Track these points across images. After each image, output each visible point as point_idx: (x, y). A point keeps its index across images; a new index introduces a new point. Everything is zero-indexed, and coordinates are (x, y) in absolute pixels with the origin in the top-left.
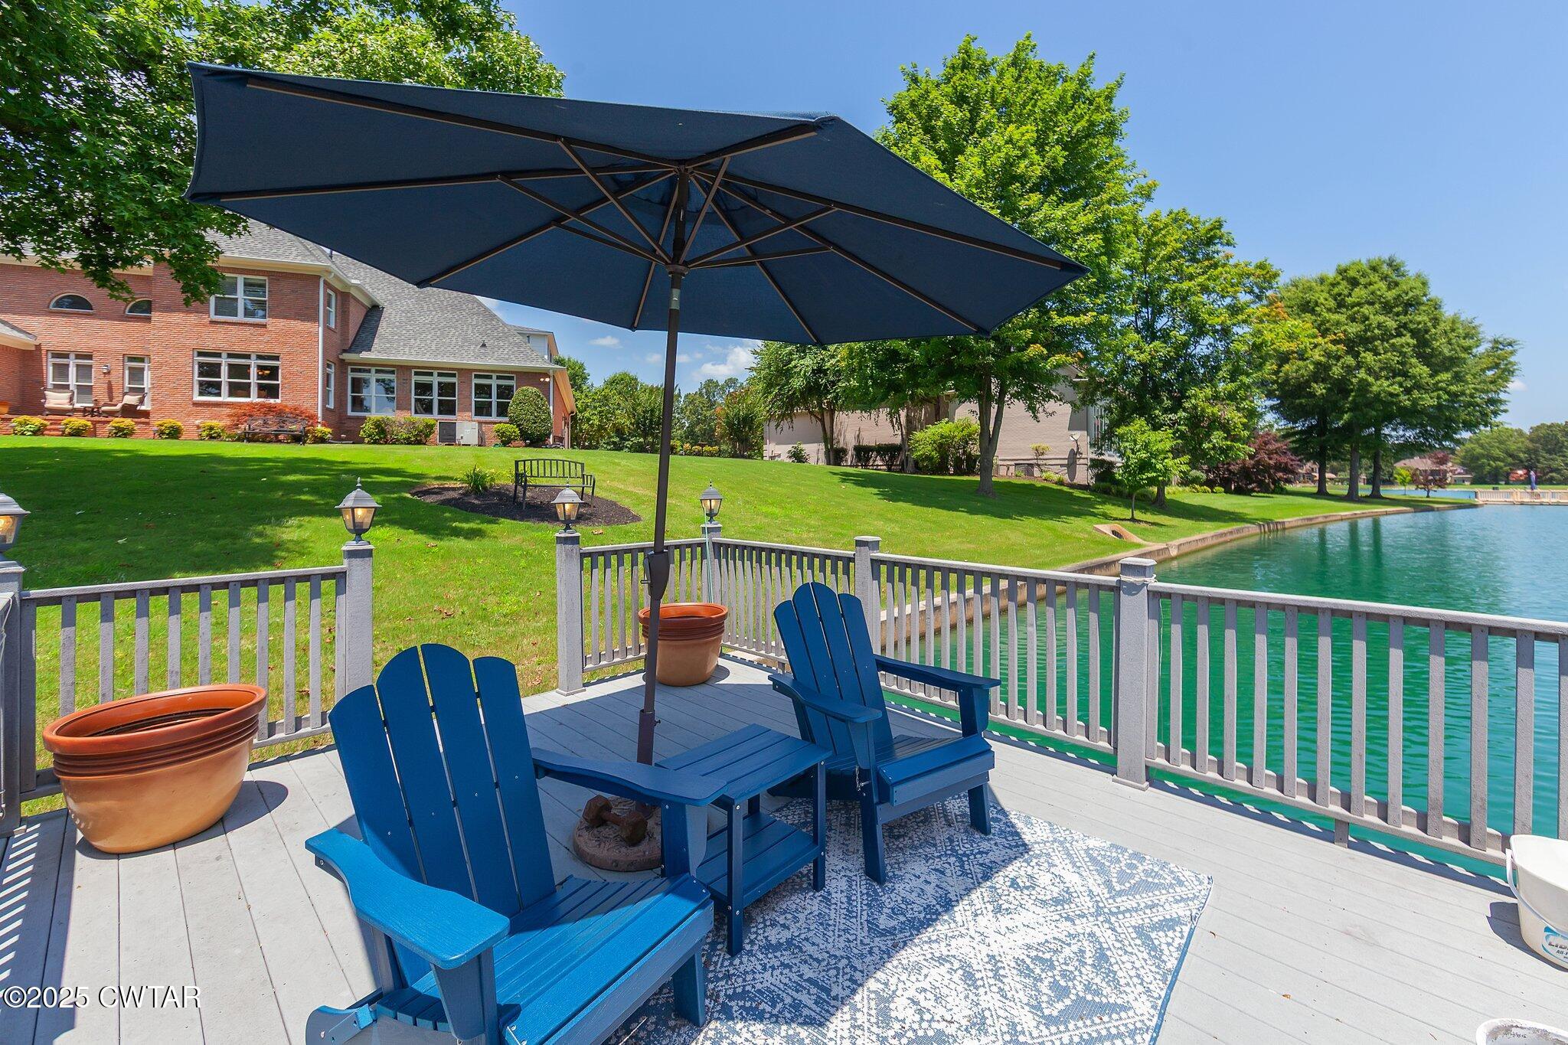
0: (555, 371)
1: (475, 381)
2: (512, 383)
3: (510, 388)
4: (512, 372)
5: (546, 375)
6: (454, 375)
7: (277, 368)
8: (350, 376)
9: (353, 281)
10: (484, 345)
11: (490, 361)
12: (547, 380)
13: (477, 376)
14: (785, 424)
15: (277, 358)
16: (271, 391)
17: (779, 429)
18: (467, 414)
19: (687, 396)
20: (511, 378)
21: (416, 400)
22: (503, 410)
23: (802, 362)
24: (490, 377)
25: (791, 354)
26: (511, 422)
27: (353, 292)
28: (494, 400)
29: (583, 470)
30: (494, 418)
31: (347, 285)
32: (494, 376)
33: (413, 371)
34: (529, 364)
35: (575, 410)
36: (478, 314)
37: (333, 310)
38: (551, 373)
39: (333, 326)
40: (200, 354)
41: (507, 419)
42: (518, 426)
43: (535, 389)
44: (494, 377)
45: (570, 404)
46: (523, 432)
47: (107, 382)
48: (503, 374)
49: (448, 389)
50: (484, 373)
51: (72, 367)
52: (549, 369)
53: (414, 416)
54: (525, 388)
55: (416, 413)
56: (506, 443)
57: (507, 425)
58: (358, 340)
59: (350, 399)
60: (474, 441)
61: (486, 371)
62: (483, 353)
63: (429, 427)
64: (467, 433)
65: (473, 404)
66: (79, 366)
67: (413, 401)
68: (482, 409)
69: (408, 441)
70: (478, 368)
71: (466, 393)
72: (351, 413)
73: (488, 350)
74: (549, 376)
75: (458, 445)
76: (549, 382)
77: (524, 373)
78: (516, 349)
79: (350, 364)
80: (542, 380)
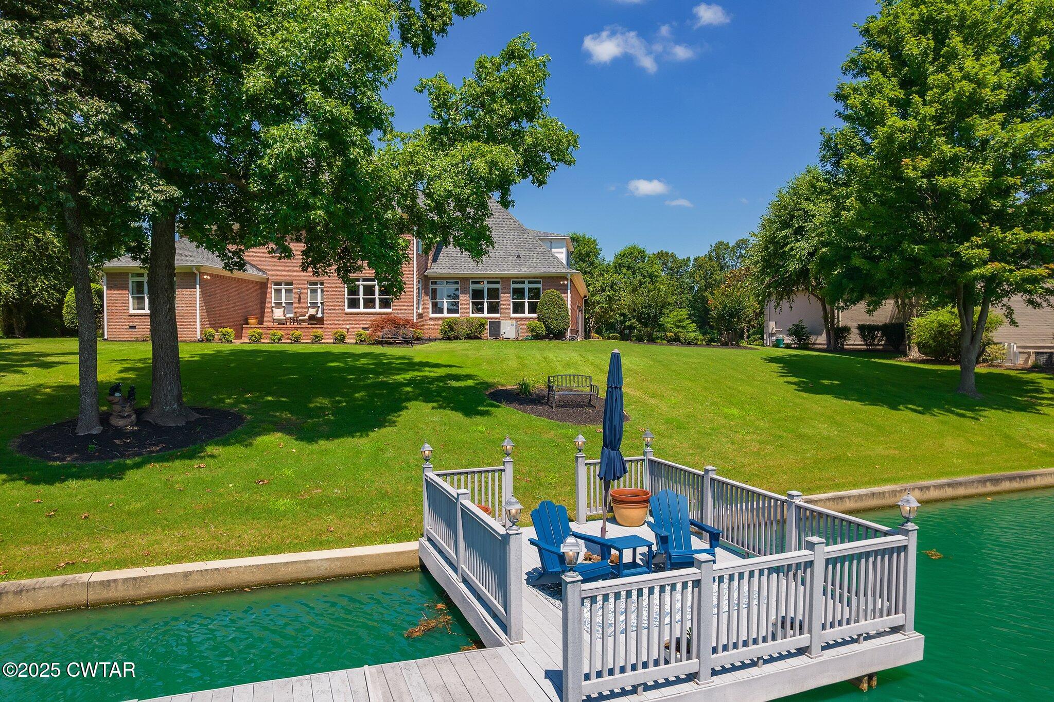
0: (571, 275)
1: (513, 286)
2: (540, 286)
3: (538, 291)
4: (539, 278)
5: (565, 278)
6: (498, 283)
8: (431, 286)
10: (519, 257)
11: (524, 270)
12: (566, 282)
13: (515, 282)
14: (784, 303)
16: (386, 303)
17: (778, 309)
18: (507, 312)
19: (696, 259)
20: (538, 282)
21: (473, 303)
22: (533, 309)
23: (798, 245)
24: (523, 283)
25: (786, 237)
28: (527, 300)
29: (590, 382)
30: (527, 315)
33: (471, 281)
35: (588, 295)
36: (514, 229)
38: (569, 277)
39: (420, 252)
41: (535, 315)
42: (544, 323)
43: (556, 291)
44: (526, 282)
45: (583, 290)
46: (548, 328)
47: (299, 300)
48: (534, 280)
49: (494, 294)
50: (519, 280)
51: (283, 291)
52: (567, 274)
53: (472, 315)
54: (549, 291)
55: (473, 313)
56: (537, 337)
57: (536, 321)
58: (435, 260)
59: (431, 305)
60: (512, 335)
61: (522, 278)
62: (518, 263)
63: (482, 325)
64: (508, 329)
65: (512, 304)
66: (286, 290)
67: (471, 304)
68: (518, 308)
69: (469, 337)
70: (515, 276)
71: (507, 296)
72: (432, 315)
73: (522, 260)
74: (567, 279)
75: (503, 339)
76: (567, 284)
77: (549, 277)
78: (542, 257)
79: (430, 278)
80: (561, 282)
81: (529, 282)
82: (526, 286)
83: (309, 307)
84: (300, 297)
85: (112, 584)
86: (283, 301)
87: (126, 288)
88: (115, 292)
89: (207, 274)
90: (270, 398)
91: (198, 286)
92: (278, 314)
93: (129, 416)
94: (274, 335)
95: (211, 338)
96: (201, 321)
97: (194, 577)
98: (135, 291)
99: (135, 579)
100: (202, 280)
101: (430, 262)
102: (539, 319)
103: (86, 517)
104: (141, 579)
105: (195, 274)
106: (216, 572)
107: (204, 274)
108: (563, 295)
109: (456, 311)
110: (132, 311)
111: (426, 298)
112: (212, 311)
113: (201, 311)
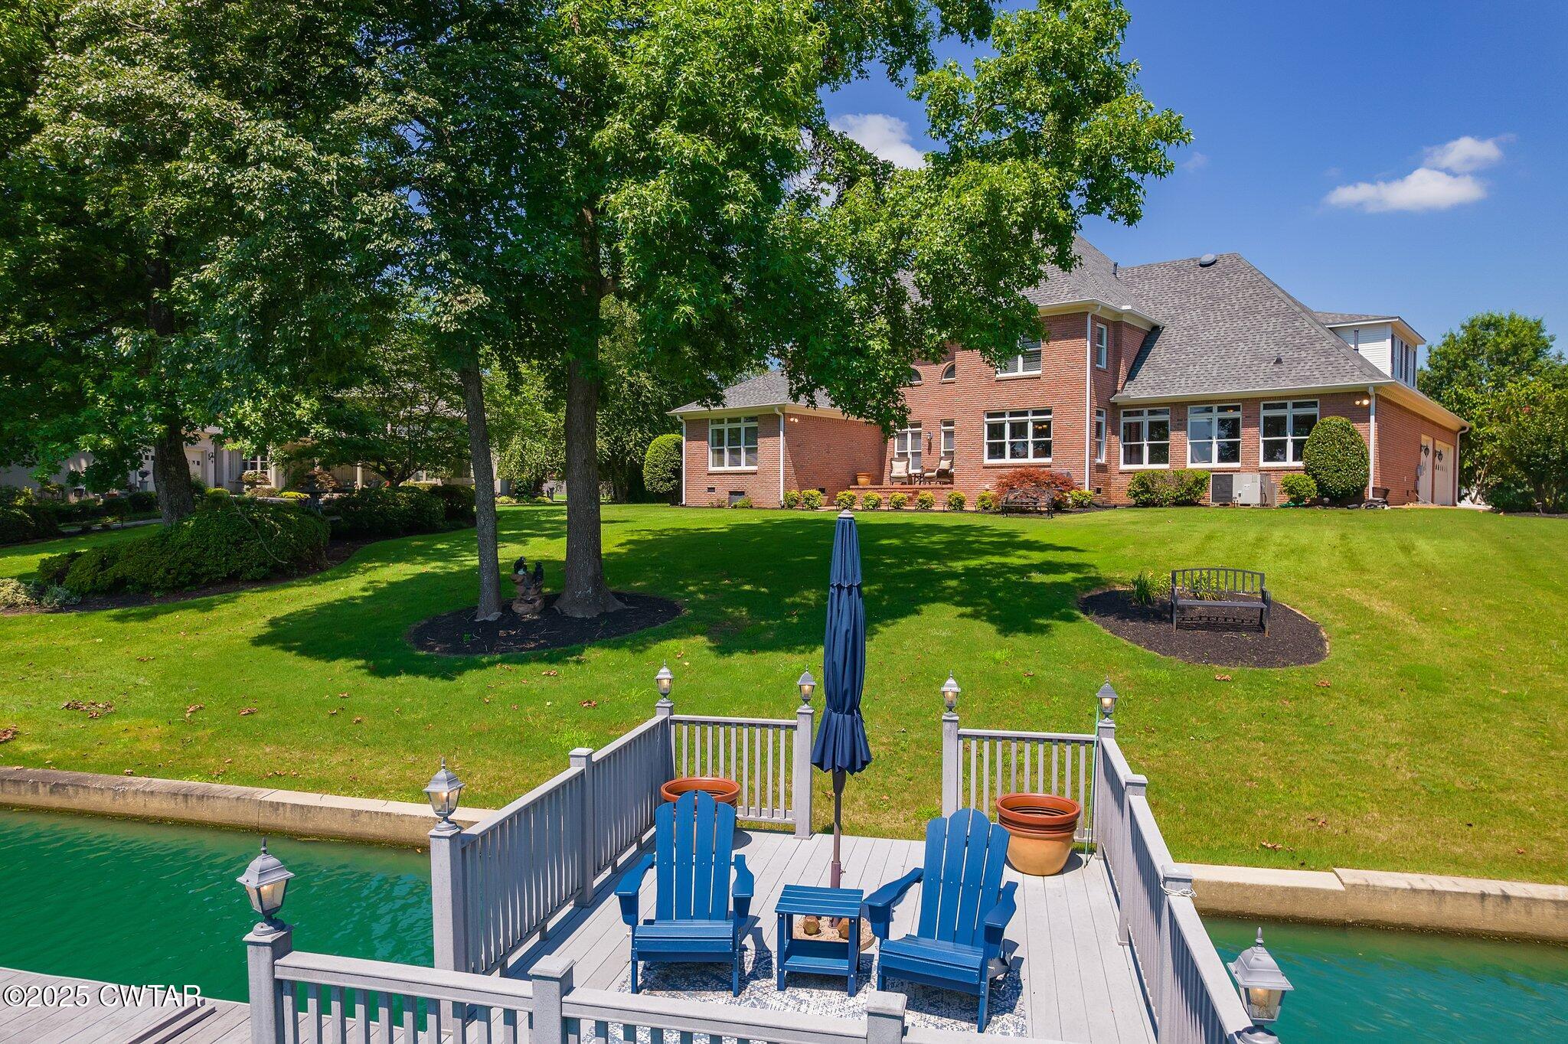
0: (1377, 387)
1: (1264, 413)
2: (1315, 411)
3: (1312, 420)
4: (1314, 396)
5: (1365, 395)
6: (1237, 408)
7: (1048, 423)
8: (1123, 420)
9: (1124, 308)
10: (1279, 361)
11: (1285, 384)
12: (1366, 402)
13: (1268, 407)
15: (1049, 412)
16: (1044, 450)
18: (1253, 459)
20: (1315, 404)
21: (1193, 444)
22: (1299, 453)
24: (1284, 406)
27: (1126, 319)
28: (1290, 438)
29: (1261, 584)
30: (1288, 463)
31: (1120, 314)
32: (1289, 403)
33: (1191, 408)
34: (1338, 382)
35: (1469, 424)
36: (1277, 315)
37: (1104, 346)
38: (1371, 391)
39: (1103, 366)
40: (990, 416)
41: (1300, 464)
42: (1314, 476)
43: (1341, 421)
44: (1290, 405)
46: (1321, 486)
47: (930, 449)
48: (1302, 400)
49: (1232, 428)
50: (1276, 402)
51: (909, 436)
52: (1367, 386)
53: (1190, 466)
54: (1327, 419)
55: (1193, 461)
56: (1298, 501)
57: (1302, 474)
58: (1131, 376)
59: (1122, 450)
60: (1255, 499)
61: (1280, 398)
62: (1276, 373)
63: (1200, 483)
64: (1246, 488)
65: (1262, 445)
66: (913, 434)
67: (1189, 447)
68: (1274, 451)
69: (1179, 503)
70: (1269, 395)
71: (1252, 431)
72: (1123, 467)
73: (1284, 367)
74: (1368, 397)
75: (1235, 506)
76: (1369, 405)
77: (1333, 395)
78: (1323, 360)
79: (1122, 407)
80: (1358, 403)
81: (1295, 406)
82: (1289, 413)
83: (941, 459)
84: (930, 444)
85: (281, 809)
86: (909, 450)
87: (705, 439)
88: (695, 444)
89: (795, 416)
90: (747, 587)
91: (782, 433)
92: (899, 469)
93: (532, 601)
94: (868, 499)
95: (793, 503)
96: (785, 480)
97: (364, 819)
98: (715, 442)
99: (302, 807)
100: (787, 424)
101: (1121, 381)
102: (1306, 470)
103: (358, 722)
104: (309, 808)
105: (779, 416)
106: (387, 818)
107: (791, 415)
108: (1359, 427)
109: (1164, 459)
110: (712, 469)
111: (1114, 439)
112: (802, 466)
113: (785, 466)
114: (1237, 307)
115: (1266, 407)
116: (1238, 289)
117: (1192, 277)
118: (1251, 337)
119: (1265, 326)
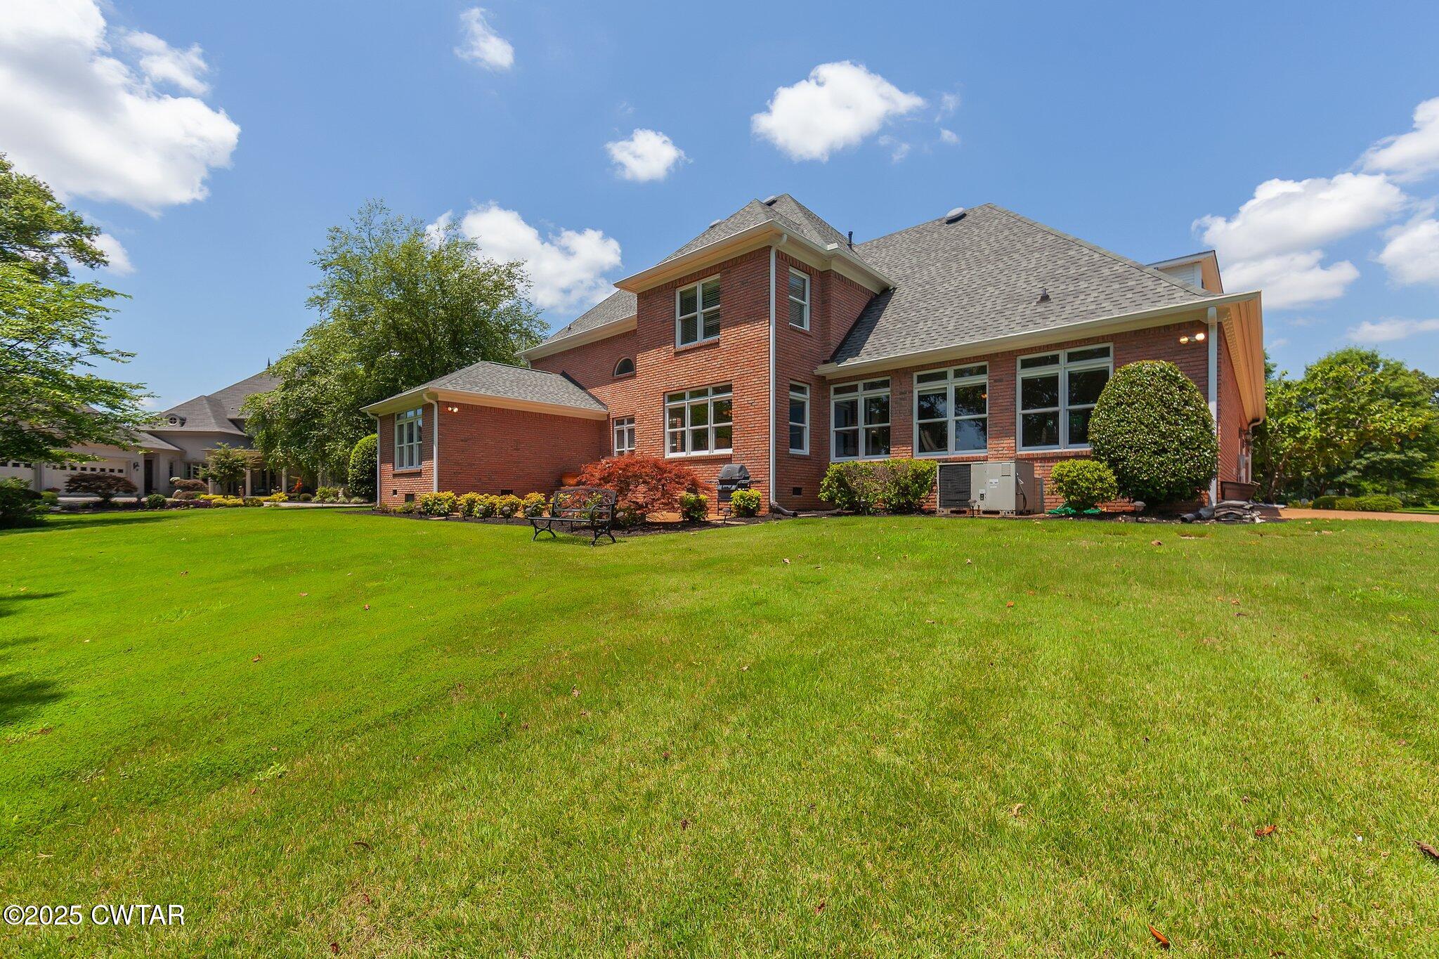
0: (1222, 308)
1: (1022, 375)
2: (1106, 363)
3: (1099, 378)
4: (1106, 337)
6: (982, 373)
7: (730, 403)
8: (834, 399)
9: (830, 247)
10: (1045, 298)
11: (1055, 323)
12: (1200, 337)
15: (728, 389)
16: (724, 438)
18: (1008, 442)
20: (1104, 353)
21: (921, 426)
22: (1080, 429)
24: (1054, 360)
26: (1096, 456)
27: (836, 267)
28: (1063, 408)
30: (1062, 448)
32: (1063, 355)
33: (915, 375)
34: (1147, 308)
37: (807, 302)
39: (807, 327)
40: (671, 398)
41: (1086, 449)
42: (1113, 463)
43: (1160, 365)
44: (1064, 357)
46: (1127, 480)
49: (974, 399)
50: (1042, 354)
52: (1203, 309)
53: (917, 457)
55: (921, 452)
57: (1089, 464)
58: (846, 344)
59: (834, 438)
60: (1007, 502)
61: (1048, 346)
63: (923, 479)
64: (993, 486)
65: (1019, 422)
66: (630, 431)
67: (916, 431)
68: (1038, 431)
69: (891, 509)
70: (1029, 344)
71: (1006, 401)
72: (835, 460)
73: (1053, 305)
74: (1204, 327)
75: (973, 514)
76: (1206, 342)
77: (1136, 333)
78: (1116, 286)
79: (832, 382)
80: (1184, 340)
81: (1073, 357)
82: (1062, 371)
86: (626, 448)
89: (455, 405)
91: (436, 425)
100: (444, 415)
101: (830, 348)
105: (433, 405)
107: (448, 404)
109: (885, 449)
110: (397, 469)
114: (986, 252)
115: (1026, 364)
116: (990, 234)
117: (935, 235)
118: (1004, 279)
119: (1024, 263)
